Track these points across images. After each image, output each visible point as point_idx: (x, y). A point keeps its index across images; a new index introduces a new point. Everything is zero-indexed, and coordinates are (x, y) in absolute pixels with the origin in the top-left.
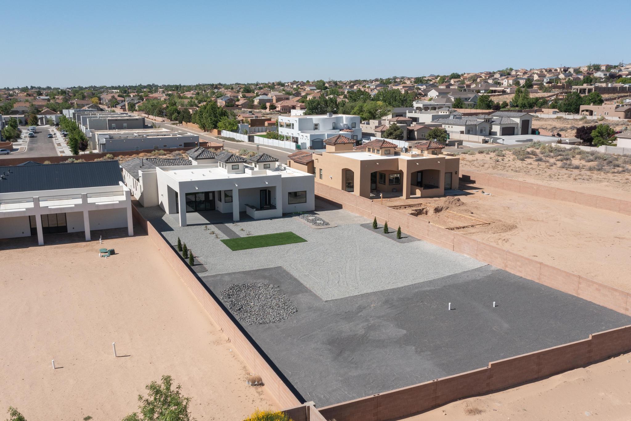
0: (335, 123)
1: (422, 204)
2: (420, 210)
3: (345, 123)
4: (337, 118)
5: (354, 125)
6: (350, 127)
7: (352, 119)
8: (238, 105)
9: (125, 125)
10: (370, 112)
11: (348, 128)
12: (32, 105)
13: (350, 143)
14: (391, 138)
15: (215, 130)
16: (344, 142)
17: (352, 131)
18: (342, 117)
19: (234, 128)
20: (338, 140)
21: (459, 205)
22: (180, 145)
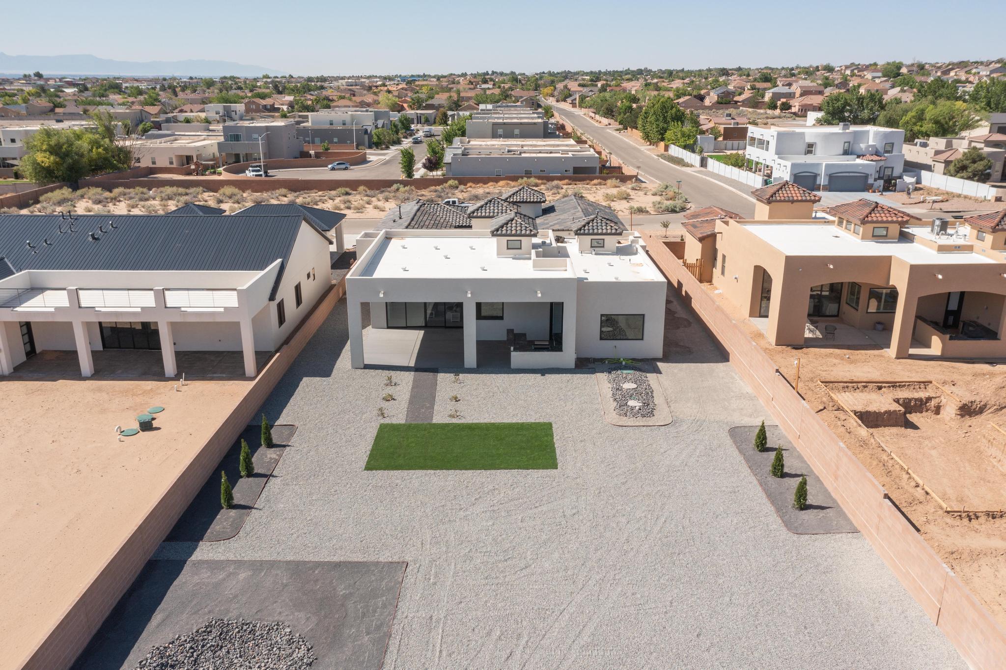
0: (849, 142)
1: (931, 382)
2: (921, 400)
3: (871, 143)
4: (855, 133)
5: (889, 147)
6: (881, 150)
7: (886, 135)
8: (736, 102)
9: (517, 132)
10: (937, 122)
11: (876, 152)
12: (450, 97)
13: (806, 201)
14: (962, 178)
15: (662, 144)
16: (791, 199)
17: (883, 158)
18: (868, 132)
19: (688, 142)
20: (780, 192)
22: (566, 171)
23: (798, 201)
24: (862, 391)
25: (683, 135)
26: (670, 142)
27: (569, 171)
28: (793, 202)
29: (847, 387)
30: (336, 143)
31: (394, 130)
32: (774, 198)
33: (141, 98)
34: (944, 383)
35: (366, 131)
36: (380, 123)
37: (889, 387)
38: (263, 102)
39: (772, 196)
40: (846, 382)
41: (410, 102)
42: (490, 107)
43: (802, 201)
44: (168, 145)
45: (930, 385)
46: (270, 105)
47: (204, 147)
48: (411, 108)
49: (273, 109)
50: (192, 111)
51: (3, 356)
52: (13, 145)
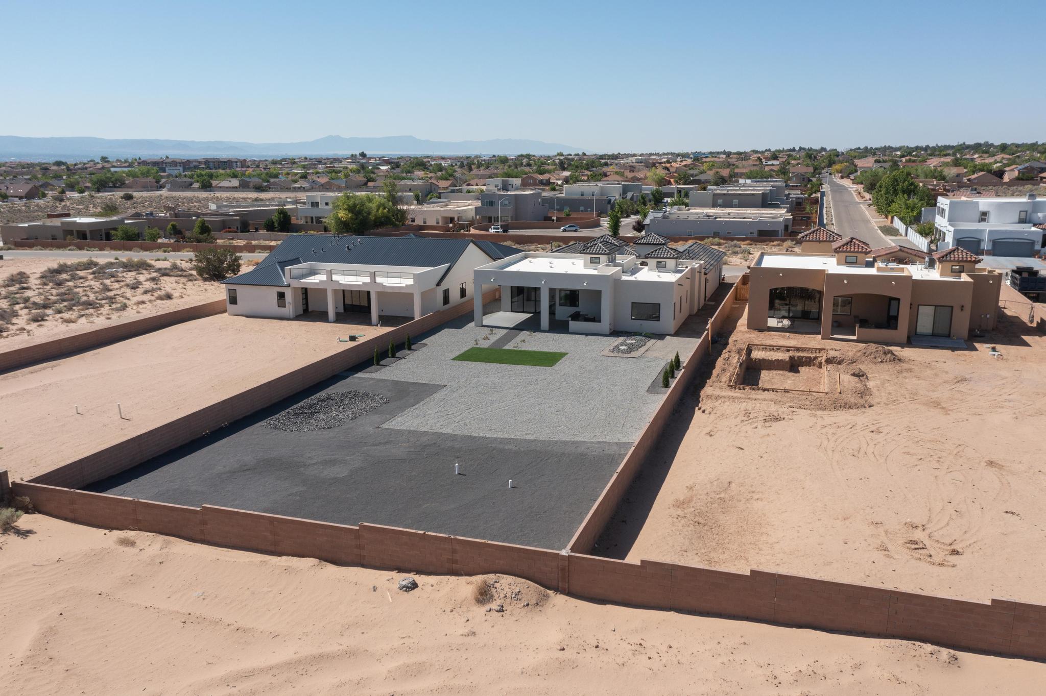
0: (1026, 211)
9: (736, 202)
13: (830, 241)
15: (889, 216)
16: (818, 240)
20: (811, 235)
21: (880, 360)
22: (751, 233)
24: (774, 352)
25: (907, 207)
26: (894, 214)
27: (753, 233)
29: (766, 348)
30: (582, 211)
31: (642, 201)
33: (439, 174)
35: (610, 200)
36: (629, 195)
37: (795, 350)
38: (541, 177)
40: (766, 346)
41: (676, 177)
42: (749, 181)
43: (827, 241)
45: (822, 351)
46: (546, 180)
47: (465, 211)
48: (676, 182)
49: (548, 183)
50: (477, 185)
51: (291, 307)
52: (327, 207)
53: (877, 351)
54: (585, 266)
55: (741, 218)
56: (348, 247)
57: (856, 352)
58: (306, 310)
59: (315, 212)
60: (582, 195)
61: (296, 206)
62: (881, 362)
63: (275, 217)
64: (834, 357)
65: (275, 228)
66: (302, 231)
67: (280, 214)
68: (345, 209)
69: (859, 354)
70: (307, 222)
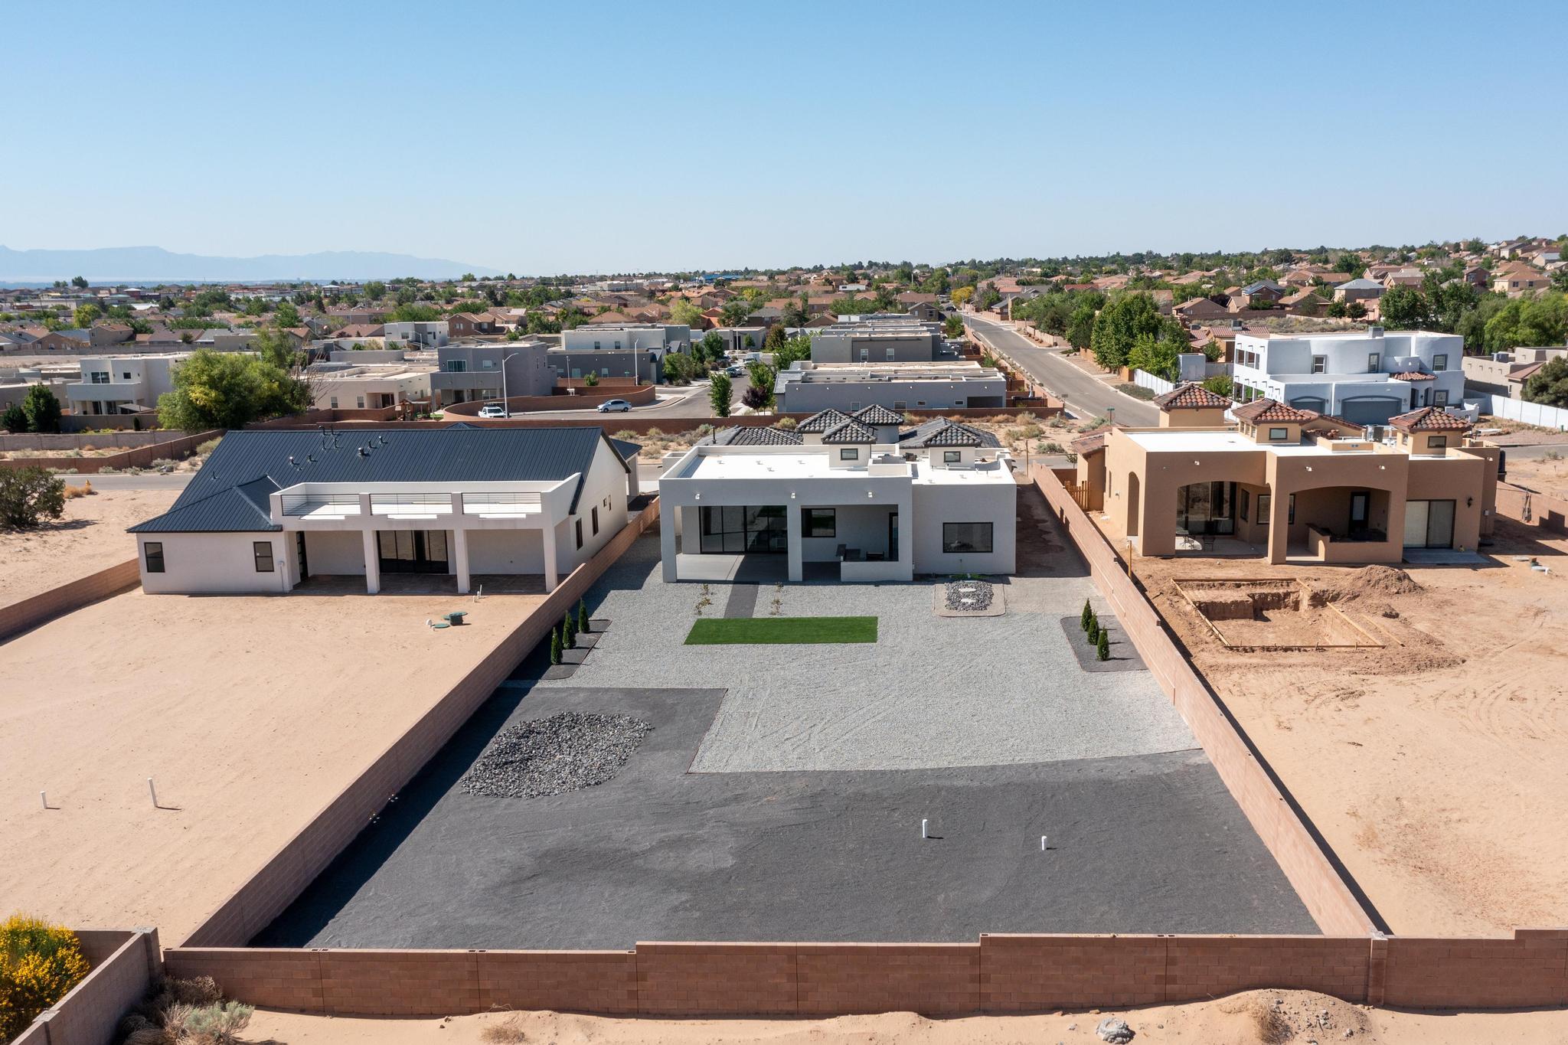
0: (1379, 354)
1: (1295, 580)
2: (1278, 595)
3: (1413, 355)
4: (1387, 340)
5: (1441, 361)
6: (1429, 365)
7: (1434, 343)
8: (1283, 306)
9: (890, 351)
11: (1420, 368)
12: (790, 305)
13: (1213, 407)
14: (1542, 402)
15: (1125, 370)
16: (1195, 404)
17: (1428, 377)
18: (1409, 339)
19: (1163, 365)
20: (1183, 397)
21: (1396, 591)
22: (957, 403)
23: (1203, 407)
24: (1218, 589)
25: (1156, 354)
26: (1136, 366)
27: (961, 403)
28: (1198, 408)
29: (1203, 585)
30: (605, 376)
31: (698, 355)
32: (1174, 404)
33: (268, 316)
34: (1308, 579)
35: (653, 357)
36: (675, 345)
37: (1248, 585)
38: (477, 318)
39: (1171, 402)
40: (1202, 580)
41: (723, 314)
42: (855, 318)
43: (1208, 407)
44: (355, 378)
45: (1293, 583)
46: (488, 323)
47: (410, 381)
48: (723, 323)
49: (492, 330)
50: (359, 335)
51: (285, 570)
52: (127, 382)
53: (1386, 577)
54: (832, 465)
55: (931, 378)
56: (362, 451)
57: (1354, 580)
58: (304, 574)
59: (102, 393)
60: (597, 348)
61: (52, 381)
62: (1398, 593)
63: (27, 405)
64: (1324, 591)
65: (30, 425)
66: (87, 430)
67: (38, 397)
68: (203, 384)
69: (1360, 583)
70: (85, 413)
